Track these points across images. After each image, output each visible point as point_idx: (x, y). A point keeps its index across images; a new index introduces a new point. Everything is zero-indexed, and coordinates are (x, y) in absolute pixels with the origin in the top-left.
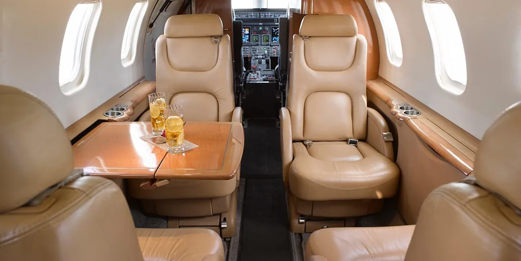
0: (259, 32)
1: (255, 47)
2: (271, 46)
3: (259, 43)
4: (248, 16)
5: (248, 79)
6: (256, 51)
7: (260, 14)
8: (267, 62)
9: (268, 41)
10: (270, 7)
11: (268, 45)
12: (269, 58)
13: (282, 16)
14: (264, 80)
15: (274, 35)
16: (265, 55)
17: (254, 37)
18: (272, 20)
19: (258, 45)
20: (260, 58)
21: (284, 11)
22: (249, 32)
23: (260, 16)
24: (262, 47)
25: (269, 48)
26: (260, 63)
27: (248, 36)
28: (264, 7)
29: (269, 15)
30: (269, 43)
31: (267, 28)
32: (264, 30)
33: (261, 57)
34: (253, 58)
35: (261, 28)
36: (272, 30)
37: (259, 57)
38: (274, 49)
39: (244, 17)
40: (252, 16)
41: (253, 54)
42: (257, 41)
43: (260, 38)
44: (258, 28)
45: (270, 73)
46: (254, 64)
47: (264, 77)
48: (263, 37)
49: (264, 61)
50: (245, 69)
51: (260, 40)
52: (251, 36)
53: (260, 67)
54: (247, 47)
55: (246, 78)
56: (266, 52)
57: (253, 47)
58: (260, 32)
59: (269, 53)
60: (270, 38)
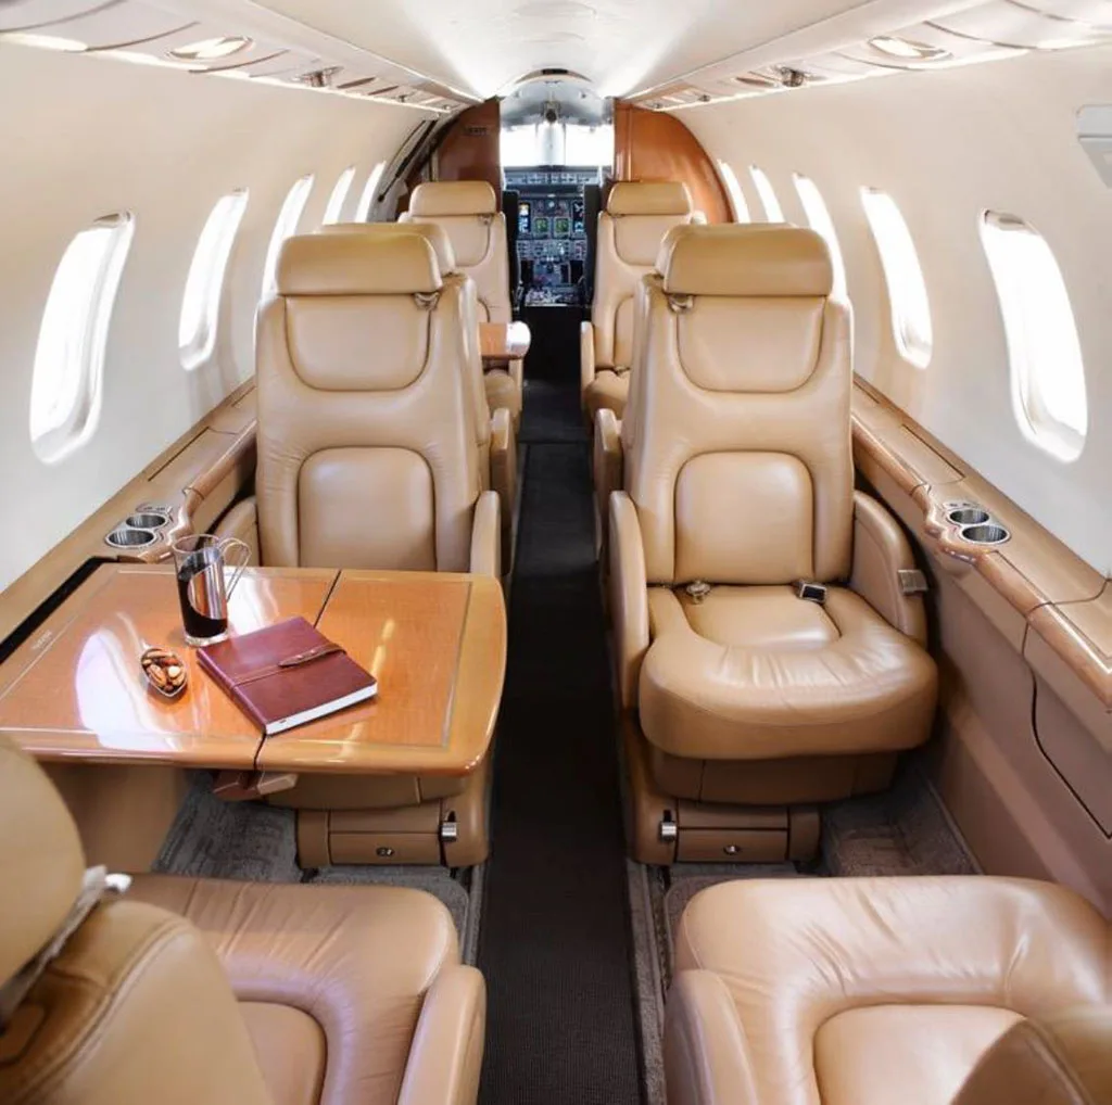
0: (548, 211)
1: (541, 242)
2: (570, 239)
3: (549, 233)
4: (526, 181)
5: (527, 300)
6: (542, 249)
7: (550, 176)
8: (564, 269)
9: (565, 230)
10: (569, 162)
11: (565, 237)
12: (568, 263)
13: (592, 182)
14: (558, 302)
15: (577, 218)
16: (560, 256)
17: (539, 222)
18: (573, 189)
19: (545, 237)
20: (550, 262)
21: (593, 171)
22: (529, 211)
23: (550, 181)
24: (554, 242)
25: (567, 244)
26: (550, 271)
27: (526, 220)
28: (559, 162)
29: (568, 179)
30: (569, 233)
31: (563, 205)
32: (559, 208)
33: (552, 259)
34: (537, 262)
35: (552, 205)
36: (574, 209)
37: (548, 259)
38: (578, 244)
39: (519, 181)
40: (533, 180)
41: (535, 255)
42: (544, 230)
43: (550, 224)
44: (546, 205)
45: (569, 290)
46: (539, 274)
47: (558, 297)
48: (555, 222)
49: (557, 268)
50: (521, 282)
51: (549, 228)
52: (534, 219)
53: (550, 280)
54: (525, 242)
55: (524, 298)
56: (562, 252)
57: (536, 241)
58: (551, 213)
59: (567, 253)
60: (570, 224)
